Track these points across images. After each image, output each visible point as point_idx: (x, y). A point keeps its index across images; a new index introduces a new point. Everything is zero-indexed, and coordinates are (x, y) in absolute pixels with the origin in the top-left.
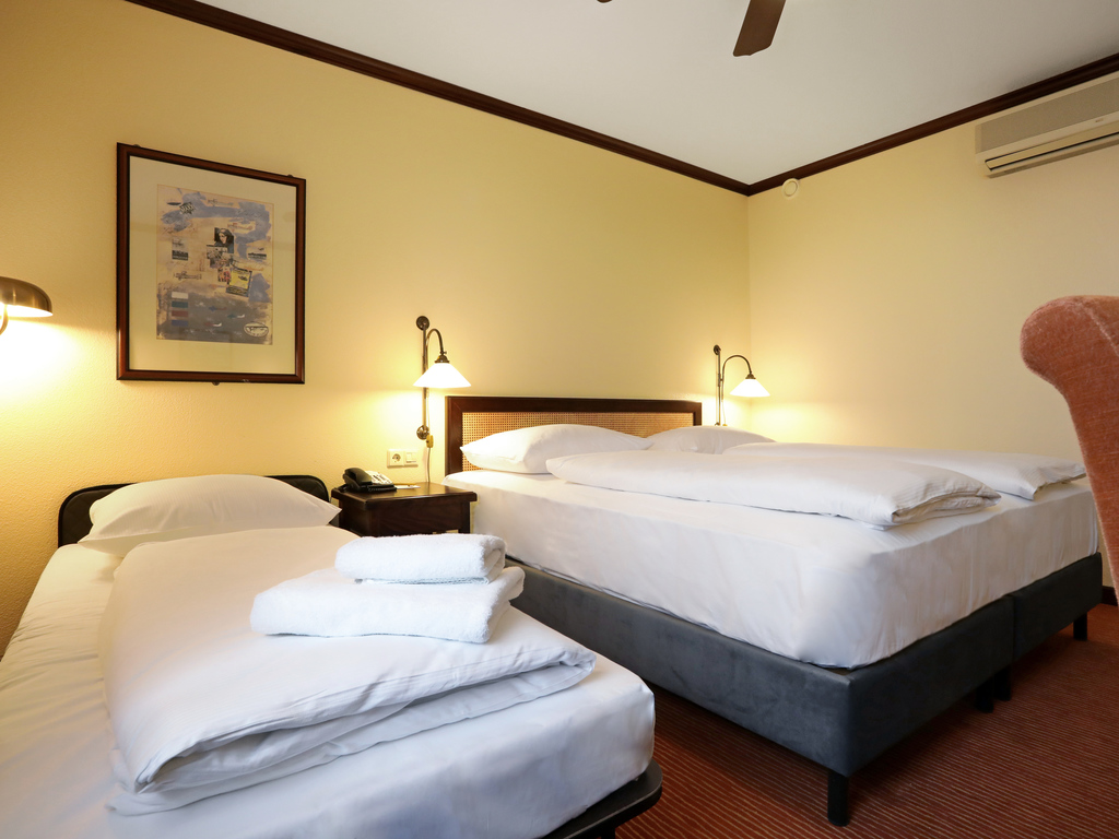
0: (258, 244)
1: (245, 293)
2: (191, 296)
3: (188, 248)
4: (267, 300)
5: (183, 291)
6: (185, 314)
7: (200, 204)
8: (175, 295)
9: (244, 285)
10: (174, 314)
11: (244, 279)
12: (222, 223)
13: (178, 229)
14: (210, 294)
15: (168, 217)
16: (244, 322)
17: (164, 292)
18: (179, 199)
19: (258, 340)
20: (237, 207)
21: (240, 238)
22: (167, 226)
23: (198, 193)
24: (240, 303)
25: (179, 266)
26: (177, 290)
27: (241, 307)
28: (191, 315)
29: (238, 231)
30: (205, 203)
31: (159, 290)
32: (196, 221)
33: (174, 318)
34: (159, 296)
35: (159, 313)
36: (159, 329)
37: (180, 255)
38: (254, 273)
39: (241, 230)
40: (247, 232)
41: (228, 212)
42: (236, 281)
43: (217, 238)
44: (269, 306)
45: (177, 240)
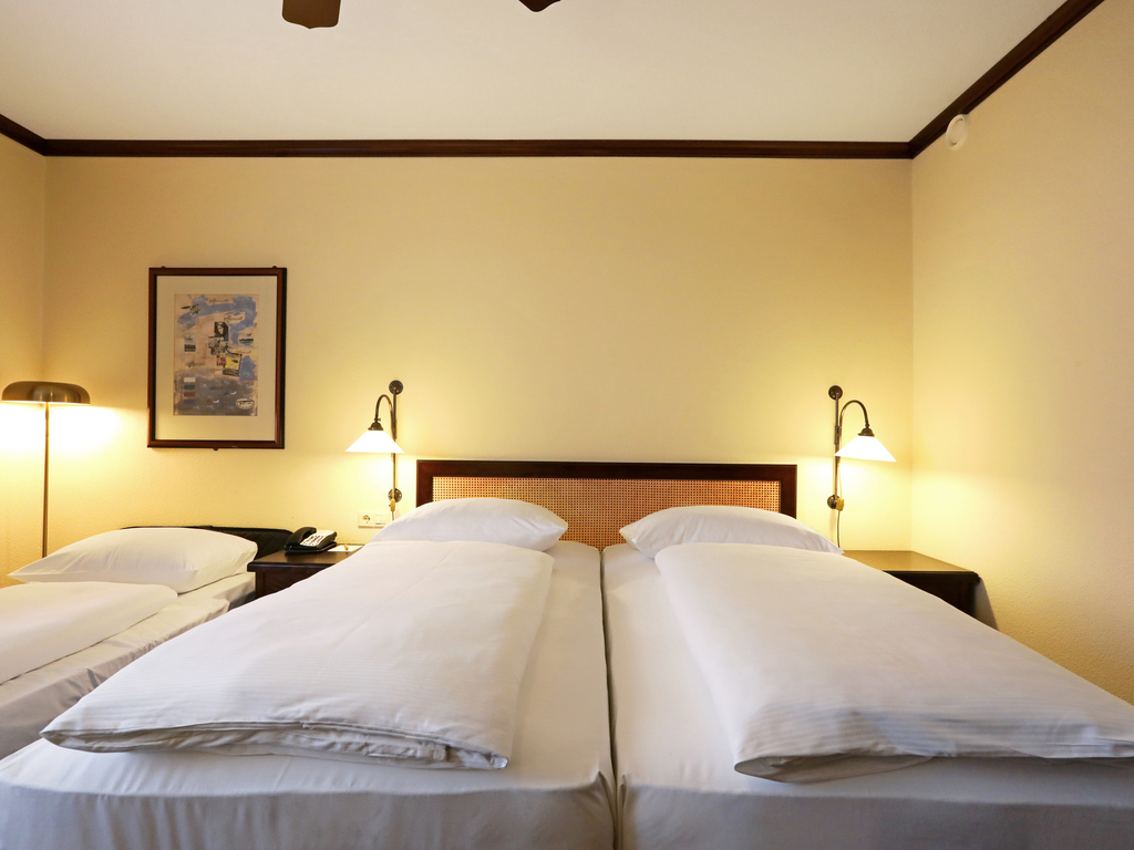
0: (247, 330)
1: (236, 373)
2: (197, 380)
3: (195, 342)
4: (254, 378)
5: (192, 376)
6: (193, 394)
7: (204, 305)
8: (187, 380)
9: (236, 366)
10: (186, 394)
11: (236, 361)
12: (219, 317)
13: (190, 326)
14: (211, 377)
15: (183, 318)
16: (235, 398)
17: (179, 378)
18: (190, 305)
19: (246, 413)
20: (231, 302)
21: (233, 327)
22: (181, 326)
23: (203, 296)
24: (233, 382)
25: (190, 356)
26: (187, 376)
27: (233, 386)
28: (197, 395)
29: (232, 322)
30: (207, 302)
31: (176, 377)
32: (202, 318)
33: (185, 398)
34: (175, 382)
35: (175, 395)
36: (175, 408)
37: (190, 348)
38: (244, 356)
39: (234, 321)
40: (238, 322)
41: (224, 308)
42: (230, 364)
43: (216, 330)
44: (255, 382)
45: (188, 336)
